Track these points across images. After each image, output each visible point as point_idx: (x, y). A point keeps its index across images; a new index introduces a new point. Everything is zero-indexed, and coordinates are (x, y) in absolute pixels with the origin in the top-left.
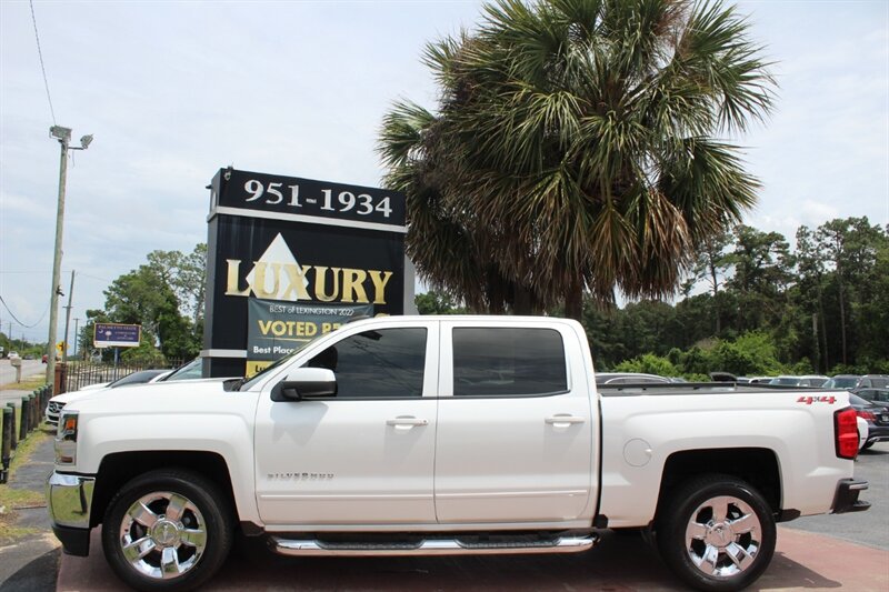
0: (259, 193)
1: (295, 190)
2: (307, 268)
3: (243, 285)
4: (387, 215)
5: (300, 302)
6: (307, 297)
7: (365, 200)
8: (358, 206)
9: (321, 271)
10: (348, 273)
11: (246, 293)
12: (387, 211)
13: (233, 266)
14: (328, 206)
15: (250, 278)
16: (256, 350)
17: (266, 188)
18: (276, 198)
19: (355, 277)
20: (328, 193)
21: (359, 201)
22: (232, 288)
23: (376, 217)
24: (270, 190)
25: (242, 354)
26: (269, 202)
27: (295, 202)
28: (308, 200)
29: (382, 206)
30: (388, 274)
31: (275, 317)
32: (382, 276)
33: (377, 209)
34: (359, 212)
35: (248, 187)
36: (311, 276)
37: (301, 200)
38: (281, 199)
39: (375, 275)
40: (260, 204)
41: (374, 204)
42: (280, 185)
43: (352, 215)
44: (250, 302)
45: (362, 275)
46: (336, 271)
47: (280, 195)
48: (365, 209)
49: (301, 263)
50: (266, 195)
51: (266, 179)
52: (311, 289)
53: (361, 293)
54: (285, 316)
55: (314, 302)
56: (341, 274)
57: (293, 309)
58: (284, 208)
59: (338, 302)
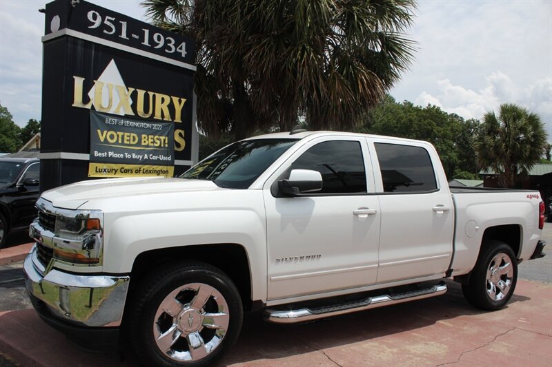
0: (98, 23)
1: (124, 25)
2: (132, 90)
3: (86, 99)
4: (183, 56)
5: (127, 117)
6: (131, 113)
7: (170, 42)
8: (166, 46)
9: (141, 93)
10: (159, 96)
11: (88, 106)
12: (184, 53)
13: (79, 82)
14: (146, 43)
15: (91, 94)
16: (96, 154)
17: (103, 19)
18: (111, 30)
19: (163, 100)
20: (147, 32)
21: (167, 42)
22: (78, 101)
23: (176, 56)
24: (106, 22)
25: (86, 157)
26: (105, 31)
27: (124, 35)
28: (133, 35)
29: (181, 48)
30: (184, 101)
31: (110, 127)
32: (180, 101)
33: (178, 50)
34: (166, 51)
35: (89, 16)
36: (134, 96)
37: (128, 34)
38: (114, 31)
39: (175, 100)
40: (98, 32)
41: (176, 46)
42: (114, 19)
43: (161, 52)
44: (92, 114)
45: (167, 98)
46: (151, 94)
47: (113, 27)
48: (170, 49)
49: (128, 85)
50: (103, 26)
51: (104, 12)
52: (134, 107)
53: (167, 113)
54: (116, 128)
55: (136, 118)
56: (154, 96)
57: (122, 122)
58: (117, 38)
59: (151, 120)
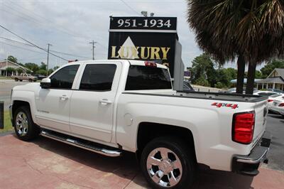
0: (122, 24)
1: (134, 21)
2: (138, 48)
3: (116, 54)
6: (138, 58)
7: (160, 22)
8: (157, 24)
10: (153, 49)
11: (118, 57)
13: (114, 48)
14: (146, 25)
15: (119, 52)
17: (125, 22)
20: (146, 21)
21: (157, 22)
22: (113, 55)
26: (125, 26)
28: (139, 24)
29: (167, 24)
30: (168, 49)
32: (166, 50)
34: (158, 27)
35: (119, 22)
36: (139, 50)
37: (136, 24)
38: (130, 25)
39: (163, 49)
41: (164, 23)
42: (129, 20)
43: (155, 28)
45: (158, 49)
46: (148, 48)
48: (160, 25)
49: (136, 46)
52: (139, 55)
53: (158, 56)
56: (150, 49)
59: (149, 59)
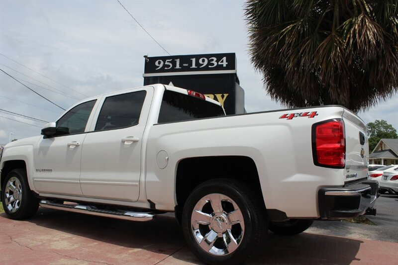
0: (161, 65)
1: (178, 61)
4: (225, 66)
7: (213, 60)
8: (209, 63)
12: (225, 64)
14: (194, 66)
17: (164, 62)
18: (169, 66)
20: (194, 60)
21: (209, 61)
23: (219, 67)
24: (166, 63)
26: (166, 68)
27: (178, 66)
28: (184, 65)
29: (222, 62)
30: (226, 95)
32: (223, 97)
33: (219, 63)
34: (210, 66)
35: (157, 63)
37: (180, 65)
38: (171, 66)
39: (219, 96)
40: (162, 70)
41: (217, 61)
42: (171, 60)
43: (206, 68)
45: (212, 96)
47: (171, 65)
48: (213, 64)
50: (164, 66)
51: (164, 59)
58: (173, 70)
